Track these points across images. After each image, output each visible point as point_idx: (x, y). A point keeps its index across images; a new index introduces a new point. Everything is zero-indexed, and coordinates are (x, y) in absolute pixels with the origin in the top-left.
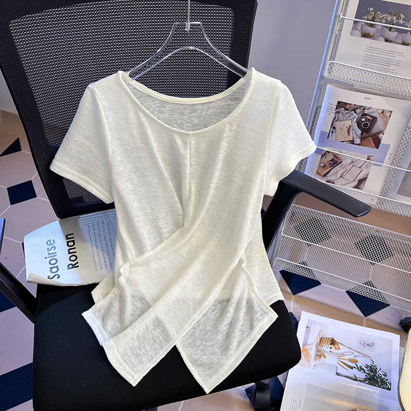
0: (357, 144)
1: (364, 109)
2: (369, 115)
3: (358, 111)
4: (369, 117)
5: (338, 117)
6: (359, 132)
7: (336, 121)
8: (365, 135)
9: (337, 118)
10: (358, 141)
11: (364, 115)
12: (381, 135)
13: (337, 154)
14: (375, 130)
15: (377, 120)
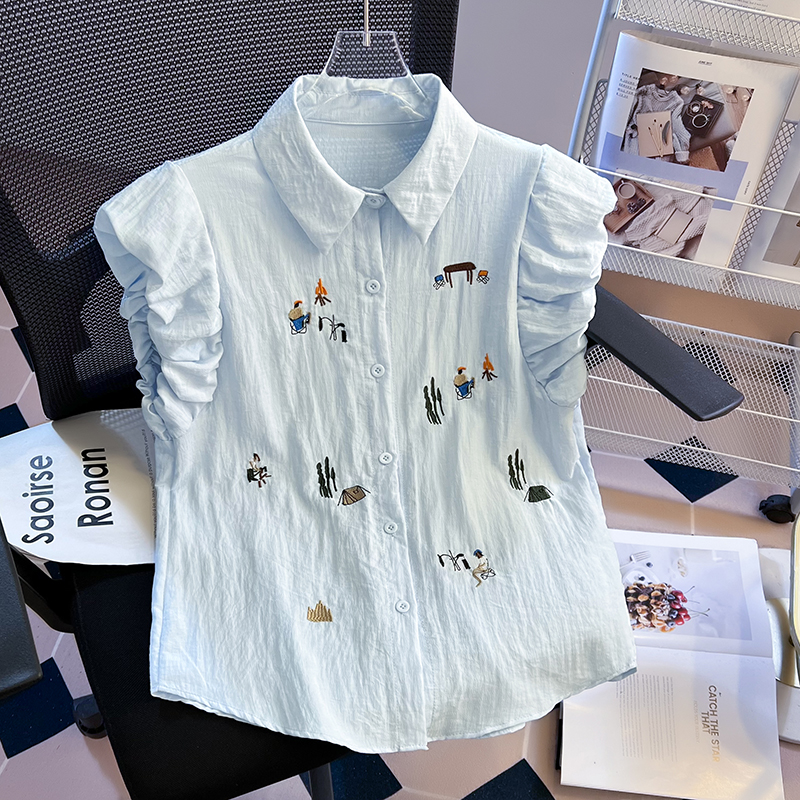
0: (683, 163)
1: (697, 86)
2: (707, 99)
3: (685, 90)
4: (706, 104)
5: (642, 104)
6: (687, 136)
7: (639, 112)
8: (698, 142)
9: (640, 105)
10: (684, 156)
11: (698, 98)
12: (730, 142)
13: (644, 184)
14: (719, 130)
15: (722, 109)
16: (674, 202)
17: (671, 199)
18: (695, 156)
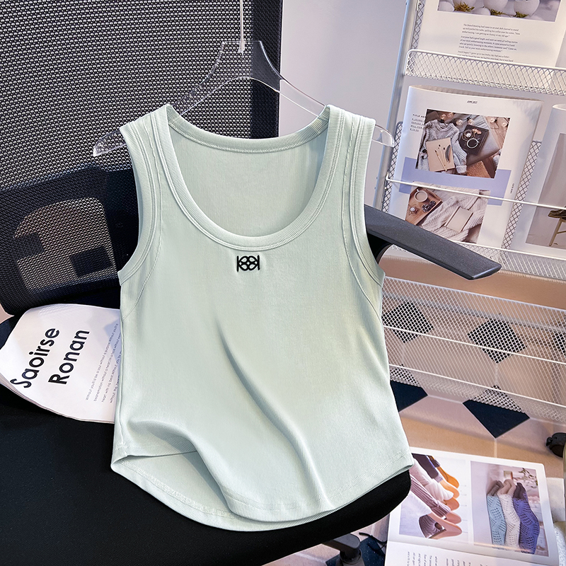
0: (462, 174)
1: (468, 119)
2: (476, 128)
3: (460, 122)
6: (464, 155)
7: (427, 140)
8: (472, 158)
9: (428, 134)
10: (463, 169)
11: (469, 127)
12: (496, 157)
13: (434, 190)
14: (486, 149)
15: (488, 134)
16: (457, 202)
17: (455, 200)
18: (471, 168)
